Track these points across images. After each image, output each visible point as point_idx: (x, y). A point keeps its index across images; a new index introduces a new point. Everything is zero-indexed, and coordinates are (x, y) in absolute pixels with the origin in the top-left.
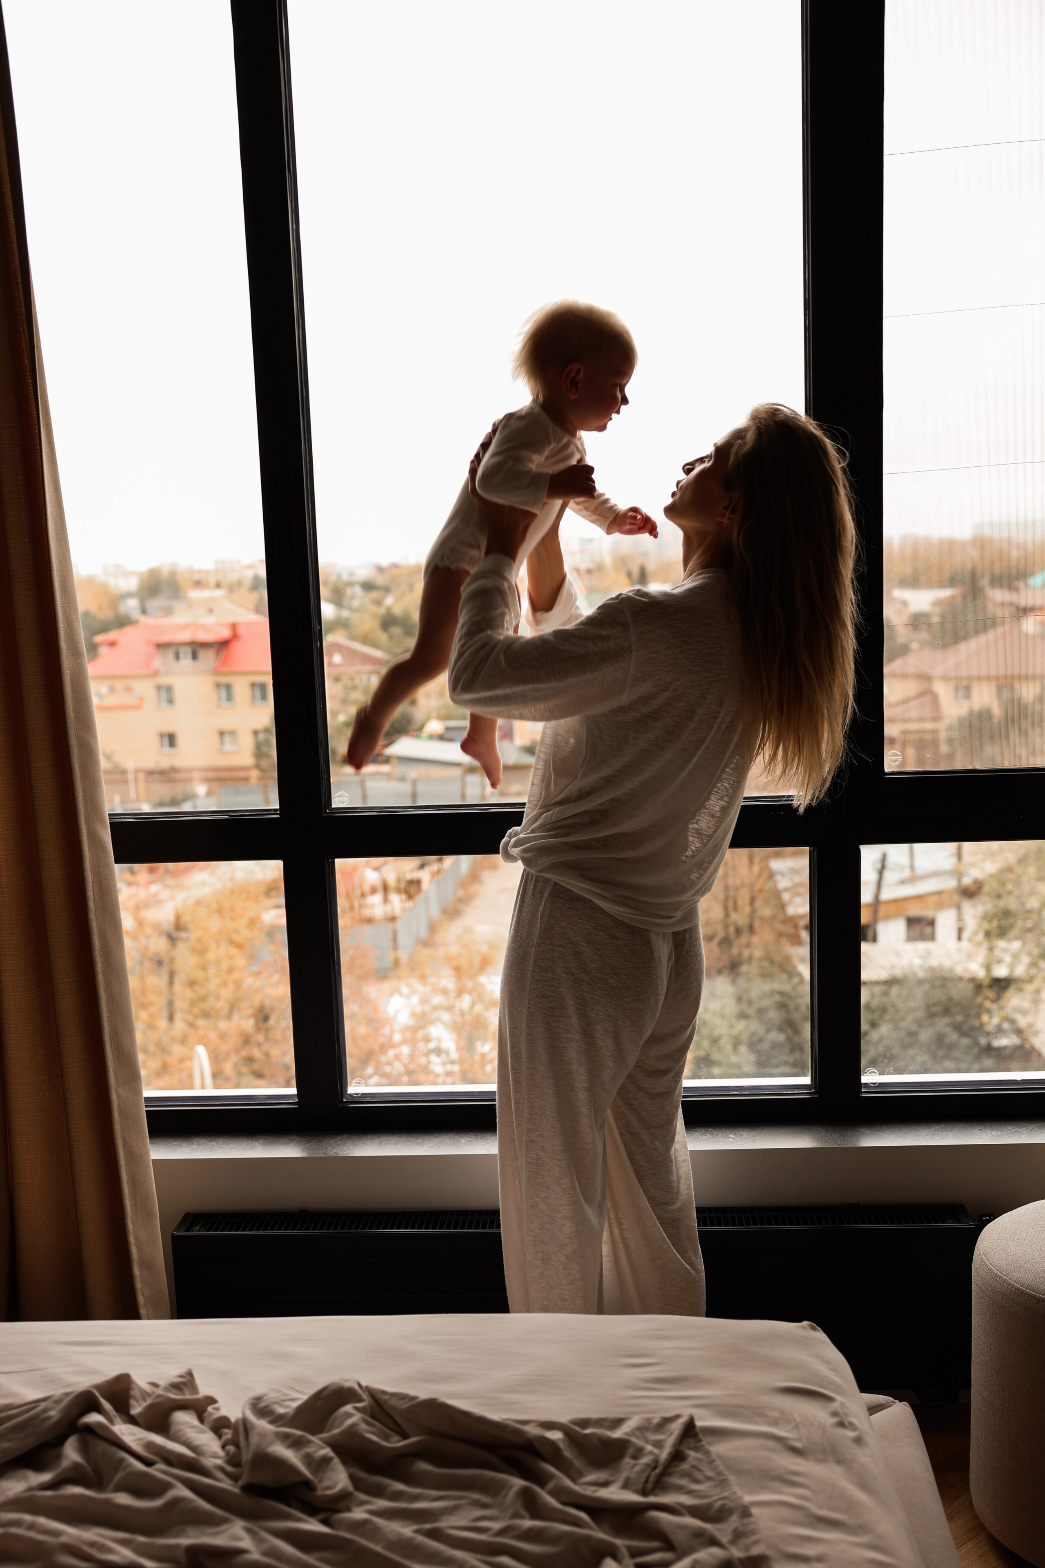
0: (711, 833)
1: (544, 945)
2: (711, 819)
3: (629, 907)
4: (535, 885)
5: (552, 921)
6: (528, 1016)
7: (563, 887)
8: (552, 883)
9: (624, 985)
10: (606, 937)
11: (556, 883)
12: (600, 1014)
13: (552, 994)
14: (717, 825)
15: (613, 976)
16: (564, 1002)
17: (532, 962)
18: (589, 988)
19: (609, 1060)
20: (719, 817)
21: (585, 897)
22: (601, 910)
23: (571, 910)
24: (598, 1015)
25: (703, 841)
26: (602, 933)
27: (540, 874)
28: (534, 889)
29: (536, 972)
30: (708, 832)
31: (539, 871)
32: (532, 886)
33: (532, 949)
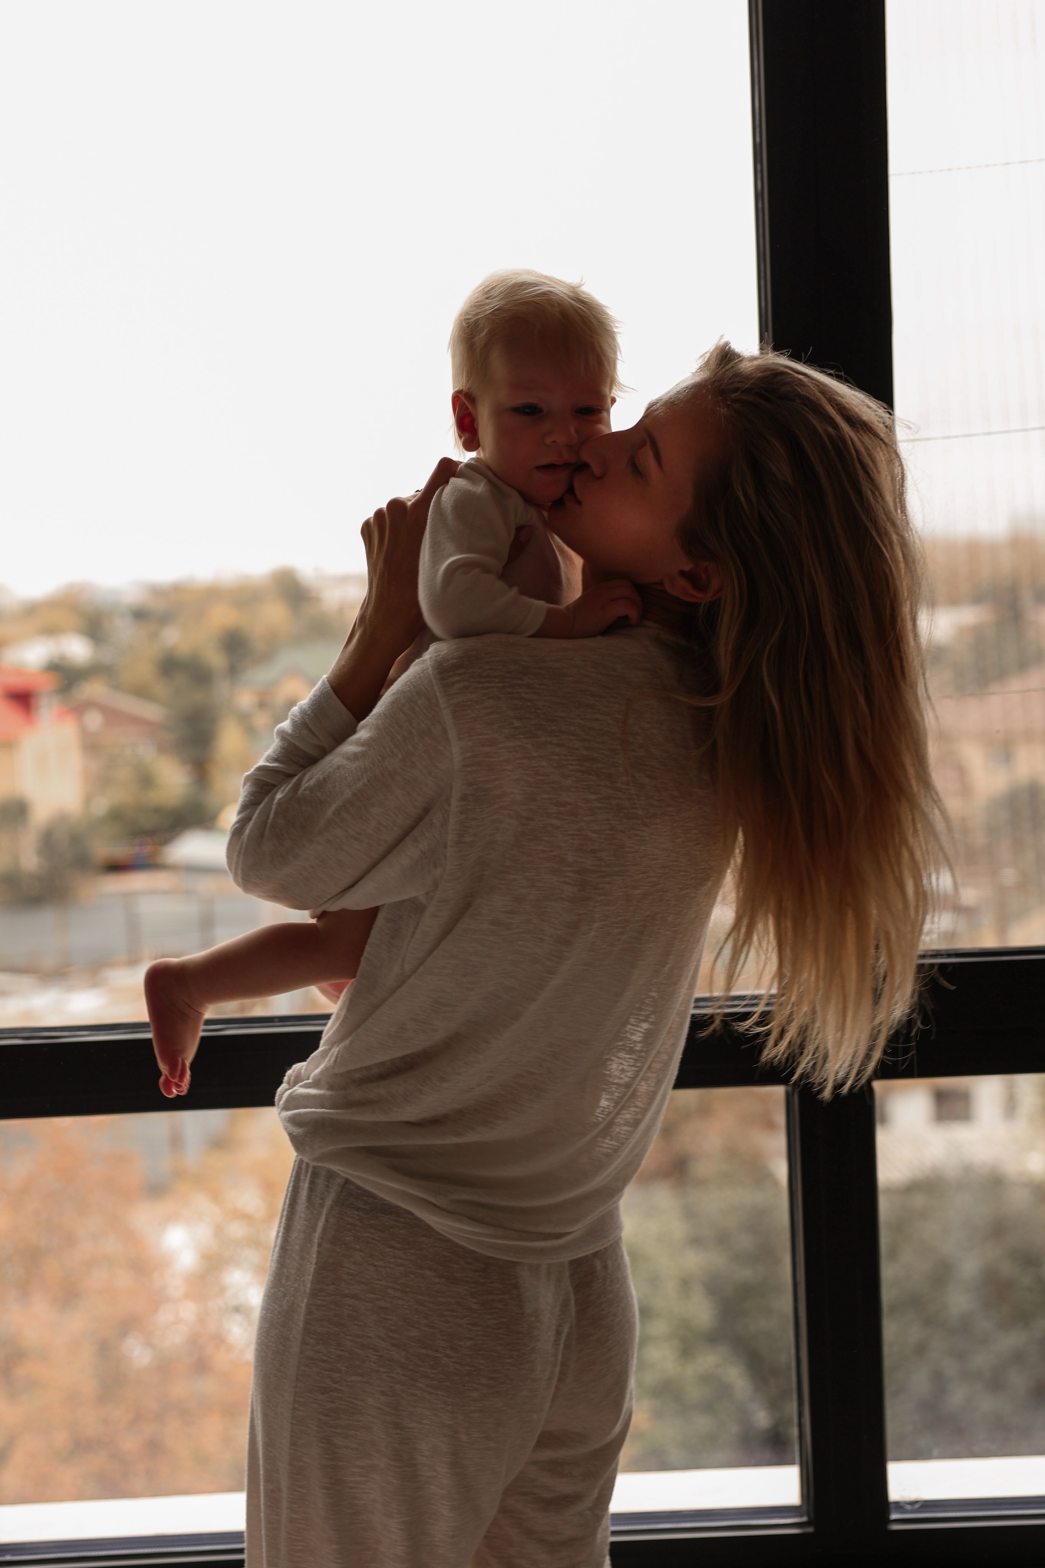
0: (627, 1079)
1: (324, 1294)
2: (628, 1056)
3: (480, 1221)
4: (312, 1182)
5: (338, 1250)
6: (292, 1424)
7: (359, 1188)
8: (340, 1181)
9: (469, 1368)
10: (437, 1280)
11: (347, 1181)
12: (425, 1422)
13: (336, 1386)
14: (638, 1065)
15: (449, 1352)
16: (356, 1402)
17: (301, 1324)
18: (404, 1375)
19: (443, 1504)
20: (641, 1051)
21: (399, 1207)
22: (429, 1231)
23: (372, 1231)
24: (421, 1423)
25: (613, 1095)
26: (429, 1273)
27: (319, 1164)
28: (311, 1190)
29: (308, 1344)
30: (621, 1078)
31: (317, 1159)
32: (306, 1185)
33: (302, 1301)
